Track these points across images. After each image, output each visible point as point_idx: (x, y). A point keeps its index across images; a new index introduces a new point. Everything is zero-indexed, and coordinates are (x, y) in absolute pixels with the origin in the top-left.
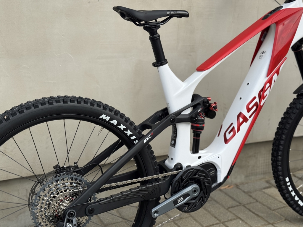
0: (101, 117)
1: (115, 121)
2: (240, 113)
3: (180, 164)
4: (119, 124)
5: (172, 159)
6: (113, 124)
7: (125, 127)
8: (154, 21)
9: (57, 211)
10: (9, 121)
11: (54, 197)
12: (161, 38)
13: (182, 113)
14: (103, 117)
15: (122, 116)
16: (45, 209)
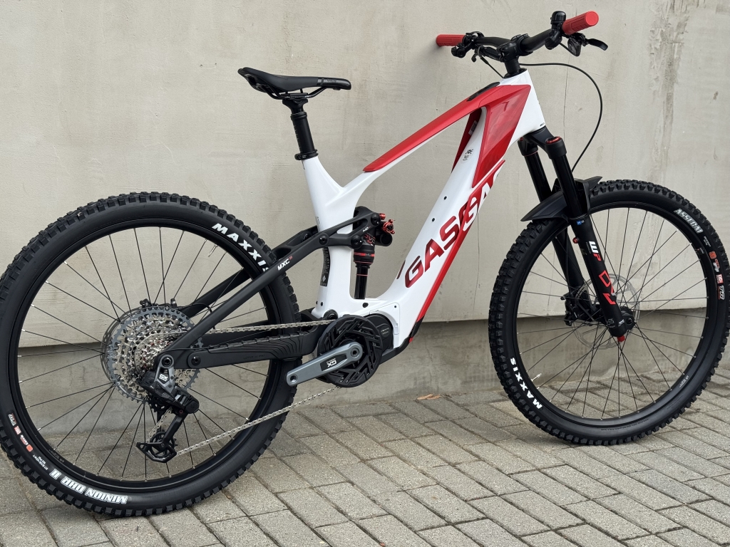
0: (214, 227)
1: (235, 234)
2: (432, 241)
3: (334, 311)
4: (240, 240)
5: (322, 304)
6: (231, 239)
7: (249, 246)
8: (299, 91)
9: (145, 359)
10: (84, 220)
11: (142, 339)
12: (308, 118)
13: (339, 232)
14: (218, 227)
15: (246, 229)
16: (129, 354)
